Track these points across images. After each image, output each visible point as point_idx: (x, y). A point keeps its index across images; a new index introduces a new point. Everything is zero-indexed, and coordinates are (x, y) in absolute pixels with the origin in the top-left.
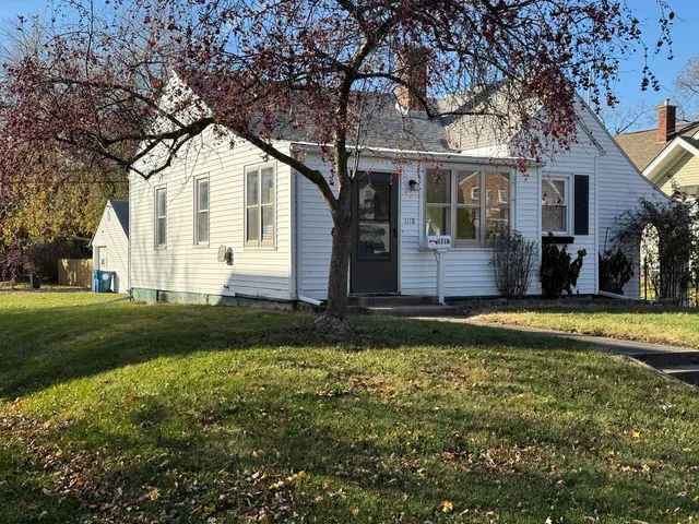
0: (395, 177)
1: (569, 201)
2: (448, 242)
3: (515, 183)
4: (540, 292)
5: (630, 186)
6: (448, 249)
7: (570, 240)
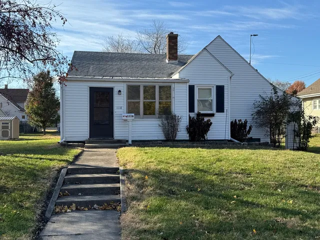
0: (112, 89)
1: (213, 97)
2: (133, 116)
3: (174, 90)
4: (188, 139)
5: (264, 89)
6: (133, 120)
7: (212, 115)
